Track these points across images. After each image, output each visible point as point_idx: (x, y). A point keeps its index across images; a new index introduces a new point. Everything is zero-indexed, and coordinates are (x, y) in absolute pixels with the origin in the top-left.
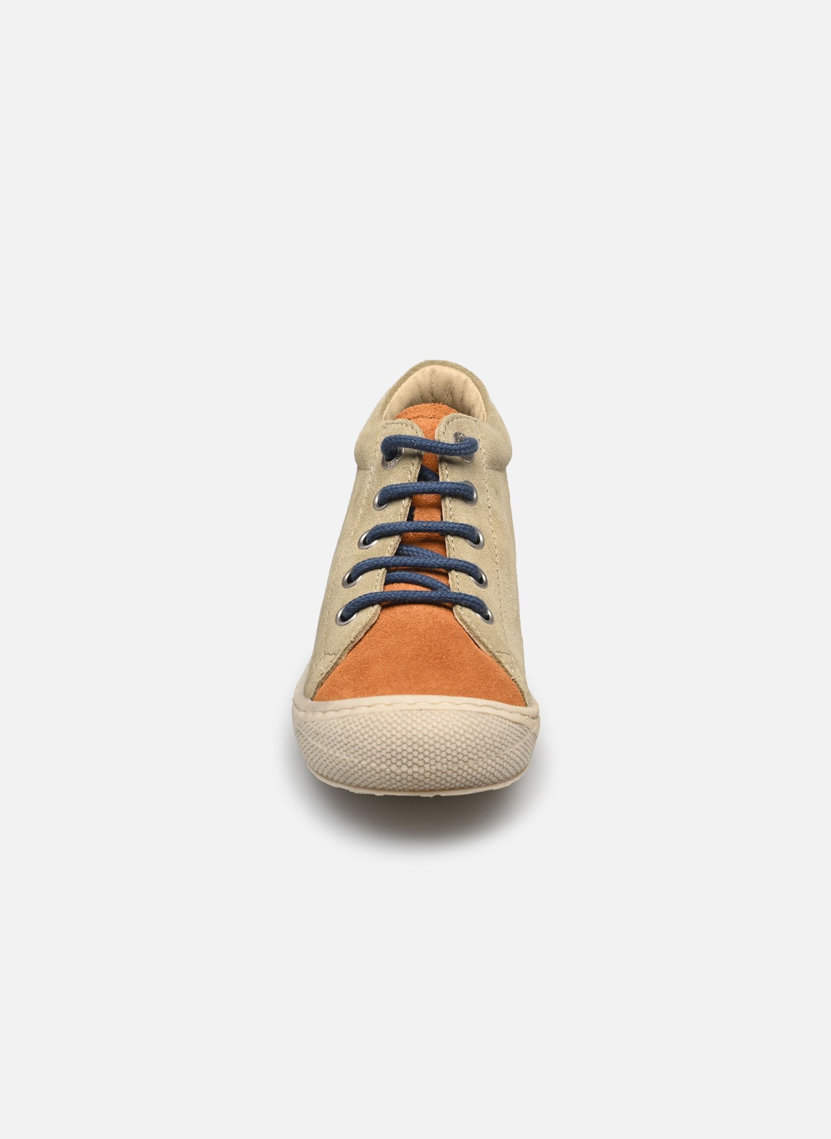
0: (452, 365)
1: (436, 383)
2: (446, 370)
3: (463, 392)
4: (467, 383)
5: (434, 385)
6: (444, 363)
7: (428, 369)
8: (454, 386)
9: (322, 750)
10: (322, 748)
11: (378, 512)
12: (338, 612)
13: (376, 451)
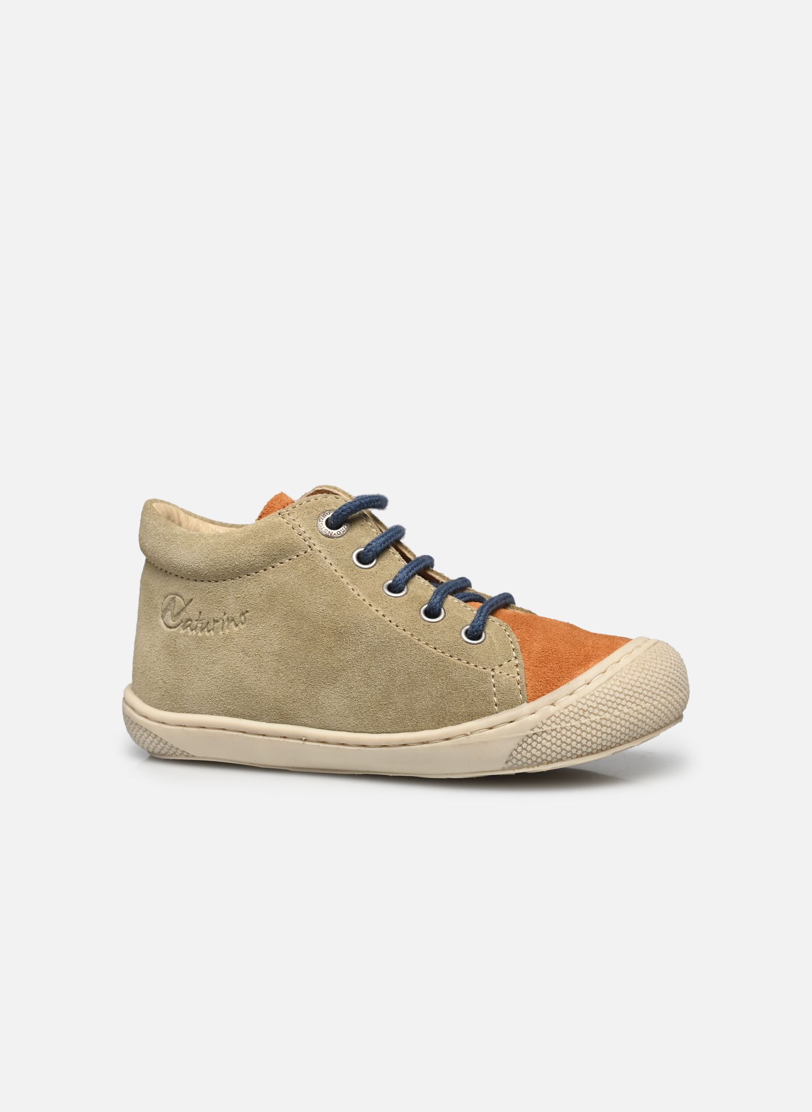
9: (601, 719)
10: (602, 717)
11: (372, 569)
12: (462, 638)
13: (300, 534)
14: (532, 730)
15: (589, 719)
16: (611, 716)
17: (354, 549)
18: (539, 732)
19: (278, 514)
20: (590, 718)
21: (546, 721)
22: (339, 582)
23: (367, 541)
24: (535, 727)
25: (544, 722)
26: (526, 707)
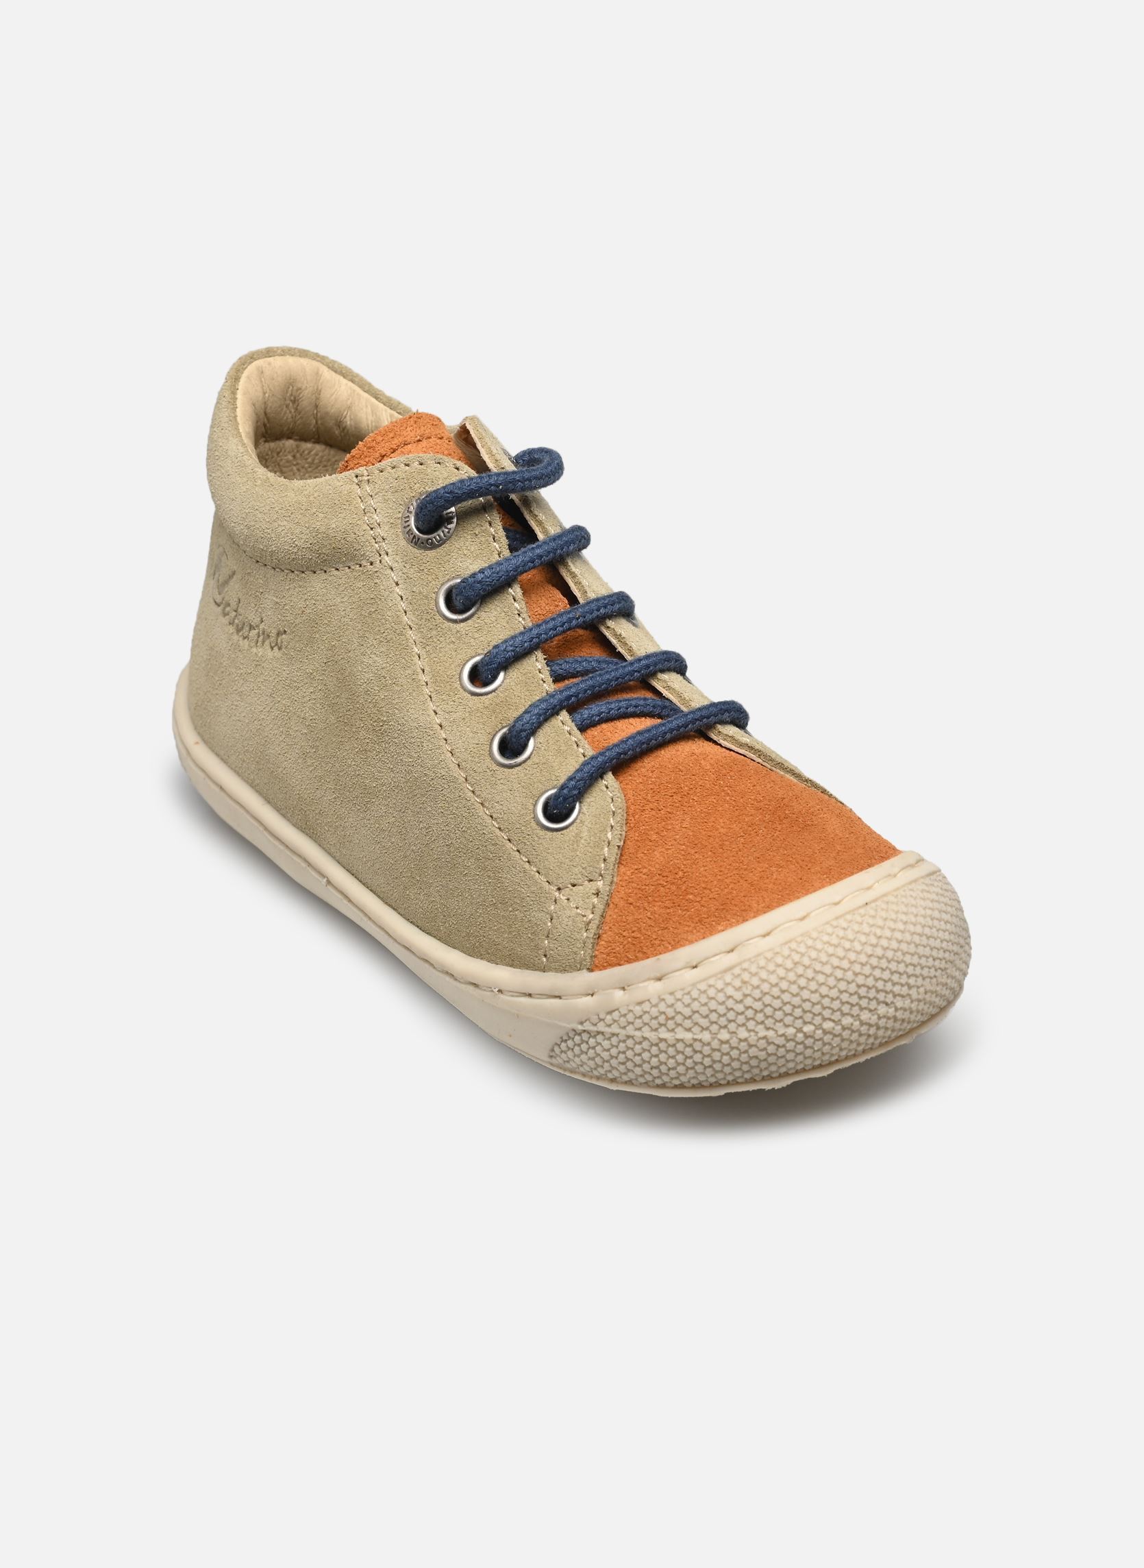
0: (283, 351)
1: (270, 390)
2: (277, 361)
3: (318, 392)
4: (320, 373)
5: (267, 395)
6: (269, 353)
7: (251, 368)
8: (299, 386)
9: (695, 1040)
10: (695, 1037)
11: (462, 624)
12: (534, 811)
13: (372, 526)
14: (582, 1023)
15: (672, 1034)
16: (713, 1039)
17: (446, 579)
18: (593, 1032)
19: (354, 475)
20: (676, 1033)
21: (604, 1015)
22: (403, 637)
23: (475, 567)
24: (586, 1021)
25: (602, 1016)
26: (583, 979)
